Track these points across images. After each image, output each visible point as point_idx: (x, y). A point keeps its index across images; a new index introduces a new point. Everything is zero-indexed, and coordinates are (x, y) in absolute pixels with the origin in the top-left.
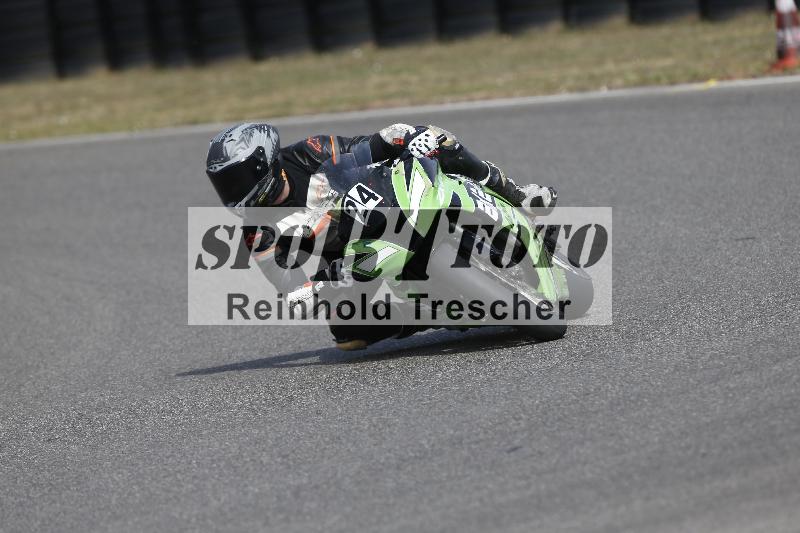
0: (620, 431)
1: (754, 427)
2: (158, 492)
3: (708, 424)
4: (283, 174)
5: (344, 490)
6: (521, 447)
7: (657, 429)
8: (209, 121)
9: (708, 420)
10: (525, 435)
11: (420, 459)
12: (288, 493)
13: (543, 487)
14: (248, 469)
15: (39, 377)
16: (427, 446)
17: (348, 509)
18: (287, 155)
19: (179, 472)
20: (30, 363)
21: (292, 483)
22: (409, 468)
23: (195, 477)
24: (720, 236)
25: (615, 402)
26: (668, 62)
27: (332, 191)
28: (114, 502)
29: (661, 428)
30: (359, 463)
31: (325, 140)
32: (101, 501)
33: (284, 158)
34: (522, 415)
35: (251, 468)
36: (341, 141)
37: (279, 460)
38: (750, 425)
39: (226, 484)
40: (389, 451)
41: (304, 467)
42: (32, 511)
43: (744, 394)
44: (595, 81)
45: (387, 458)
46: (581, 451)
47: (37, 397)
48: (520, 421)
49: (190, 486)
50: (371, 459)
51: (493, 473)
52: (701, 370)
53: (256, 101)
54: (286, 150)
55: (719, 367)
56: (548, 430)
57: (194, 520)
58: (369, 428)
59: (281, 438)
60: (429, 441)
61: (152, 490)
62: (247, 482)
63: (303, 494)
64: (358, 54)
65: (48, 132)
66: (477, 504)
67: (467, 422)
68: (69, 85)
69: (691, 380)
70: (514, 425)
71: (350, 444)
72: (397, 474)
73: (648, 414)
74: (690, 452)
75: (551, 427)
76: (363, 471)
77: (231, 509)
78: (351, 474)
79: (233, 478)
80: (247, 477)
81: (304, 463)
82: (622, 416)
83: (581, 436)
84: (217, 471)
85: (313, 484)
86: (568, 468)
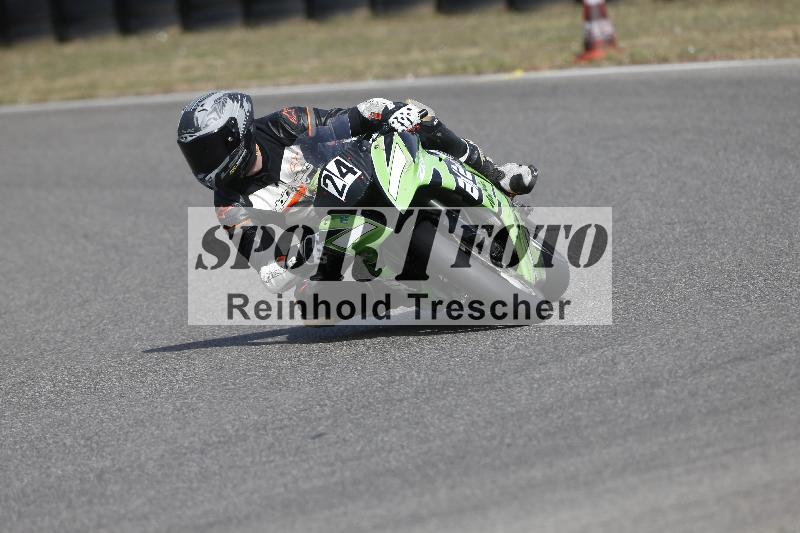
0: (425, 420)
1: (559, 418)
3: (513, 415)
5: (148, 474)
6: (324, 434)
7: (462, 418)
8: (13, 102)
9: (514, 410)
10: (330, 422)
11: (225, 443)
12: (92, 476)
13: (348, 474)
14: (51, 451)
16: (231, 431)
17: (152, 493)
18: (260, 126)
21: (95, 465)
22: (213, 453)
25: (421, 390)
26: (474, 52)
27: (307, 164)
29: (466, 417)
30: (163, 447)
31: (301, 111)
33: (258, 128)
34: (327, 402)
35: (54, 450)
36: (318, 113)
37: (82, 442)
38: (555, 416)
39: (28, 465)
40: (194, 435)
41: (108, 450)
43: (550, 385)
44: (401, 69)
45: (191, 442)
46: (386, 439)
48: (326, 408)
50: (176, 442)
51: (297, 459)
52: (507, 360)
53: (61, 83)
54: (261, 121)
55: (525, 357)
56: (352, 416)
58: (173, 412)
59: (84, 420)
60: (233, 426)
62: (49, 464)
63: (107, 476)
64: (164, 37)
66: (282, 490)
67: (271, 407)
69: (496, 370)
70: (319, 411)
71: (154, 428)
72: (201, 459)
73: (453, 403)
74: (495, 443)
75: (356, 414)
76: (167, 455)
77: (34, 491)
78: (155, 457)
79: (35, 459)
80: (50, 459)
81: (108, 446)
82: (427, 404)
83: (386, 424)
84: (19, 452)
85: (117, 466)
86: (372, 456)
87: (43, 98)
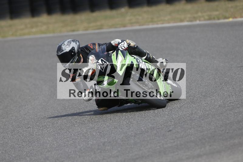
0: (202, 125)
2: (61, 144)
3: (229, 123)
4: (81, 55)
5: (118, 143)
6: (171, 130)
7: (213, 125)
8: (78, 30)
10: (173, 126)
11: (141, 133)
12: (101, 144)
13: (179, 142)
14: (89, 137)
15: (25, 108)
16: (143, 130)
17: (119, 149)
18: (82, 49)
19: (68, 137)
20: (23, 104)
21: (102, 141)
22: (138, 136)
23: (73, 139)
24: (233, 66)
25: (201, 116)
26: (217, 13)
28: (48, 146)
29: (215, 124)
30: (123, 135)
31: (94, 44)
32: (44, 146)
33: (81, 50)
34: (172, 120)
35: (90, 136)
36: (99, 45)
37: (98, 134)
38: (242, 124)
39: (82, 141)
40: (132, 131)
42: (23, 149)
43: (240, 114)
44: (195, 19)
45: (131, 133)
46: (190, 131)
47: (25, 114)
48: (172, 122)
49: (71, 142)
50: (127, 134)
51: (163, 138)
52: (227, 107)
53: (92, 24)
54: (82, 48)
55: (232, 106)
56: (180, 125)
57: (73, 152)
58: (126, 124)
59: (99, 127)
60: (144, 128)
61: (60, 143)
62: (89, 141)
63: (106, 144)
64: (123, 10)
65: (29, 34)
66: (159, 147)
67: (156, 122)
68: (36, 19)
69: (224, 110)
70: (170, 123)
71: (120, 129)
72: (134, 138)
73: (211, 120)
74: (223, 132)
75: (181, 124)
76: (124, 137)
77: (84, 149)
78: (120, 138)
79: (84, 139)
80: (89, 139)
81: (106, 135)
82: (203, 121)
83: (190, 127)
84: (79, 137)
85: (109, 141)
86: (186, 137)
87: (86, 29)
